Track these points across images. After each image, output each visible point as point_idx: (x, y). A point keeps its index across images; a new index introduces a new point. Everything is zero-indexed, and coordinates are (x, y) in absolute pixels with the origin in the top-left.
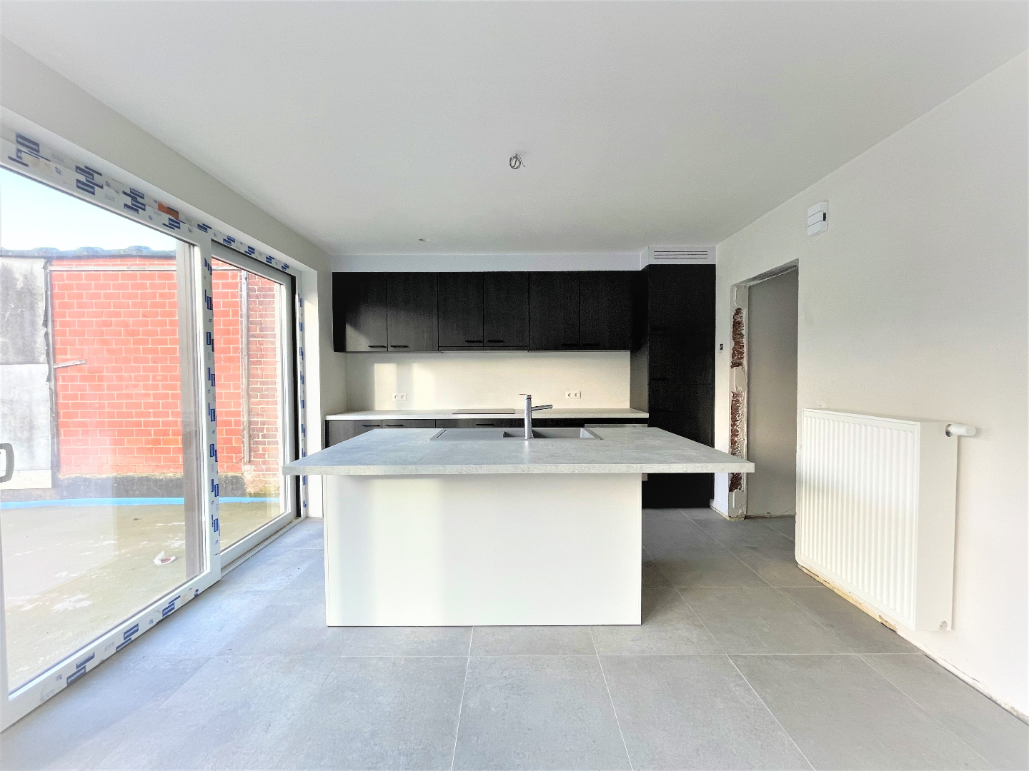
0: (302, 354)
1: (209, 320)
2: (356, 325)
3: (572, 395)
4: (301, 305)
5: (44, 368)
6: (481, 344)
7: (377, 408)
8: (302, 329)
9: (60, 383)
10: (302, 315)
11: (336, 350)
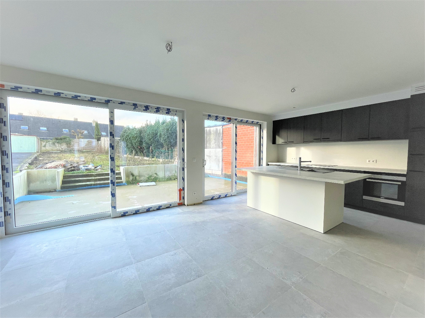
0: (262, 145)
1: (236, 139)
2: (279, 136)
3: (371, 161)
4: (263, 132)
5: (221, 149)
6: (320, 140)
7: (287, 162)
8: (262, 138)
9: (223, 152)
10: (263, 135)
11: (273, 144)
